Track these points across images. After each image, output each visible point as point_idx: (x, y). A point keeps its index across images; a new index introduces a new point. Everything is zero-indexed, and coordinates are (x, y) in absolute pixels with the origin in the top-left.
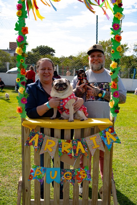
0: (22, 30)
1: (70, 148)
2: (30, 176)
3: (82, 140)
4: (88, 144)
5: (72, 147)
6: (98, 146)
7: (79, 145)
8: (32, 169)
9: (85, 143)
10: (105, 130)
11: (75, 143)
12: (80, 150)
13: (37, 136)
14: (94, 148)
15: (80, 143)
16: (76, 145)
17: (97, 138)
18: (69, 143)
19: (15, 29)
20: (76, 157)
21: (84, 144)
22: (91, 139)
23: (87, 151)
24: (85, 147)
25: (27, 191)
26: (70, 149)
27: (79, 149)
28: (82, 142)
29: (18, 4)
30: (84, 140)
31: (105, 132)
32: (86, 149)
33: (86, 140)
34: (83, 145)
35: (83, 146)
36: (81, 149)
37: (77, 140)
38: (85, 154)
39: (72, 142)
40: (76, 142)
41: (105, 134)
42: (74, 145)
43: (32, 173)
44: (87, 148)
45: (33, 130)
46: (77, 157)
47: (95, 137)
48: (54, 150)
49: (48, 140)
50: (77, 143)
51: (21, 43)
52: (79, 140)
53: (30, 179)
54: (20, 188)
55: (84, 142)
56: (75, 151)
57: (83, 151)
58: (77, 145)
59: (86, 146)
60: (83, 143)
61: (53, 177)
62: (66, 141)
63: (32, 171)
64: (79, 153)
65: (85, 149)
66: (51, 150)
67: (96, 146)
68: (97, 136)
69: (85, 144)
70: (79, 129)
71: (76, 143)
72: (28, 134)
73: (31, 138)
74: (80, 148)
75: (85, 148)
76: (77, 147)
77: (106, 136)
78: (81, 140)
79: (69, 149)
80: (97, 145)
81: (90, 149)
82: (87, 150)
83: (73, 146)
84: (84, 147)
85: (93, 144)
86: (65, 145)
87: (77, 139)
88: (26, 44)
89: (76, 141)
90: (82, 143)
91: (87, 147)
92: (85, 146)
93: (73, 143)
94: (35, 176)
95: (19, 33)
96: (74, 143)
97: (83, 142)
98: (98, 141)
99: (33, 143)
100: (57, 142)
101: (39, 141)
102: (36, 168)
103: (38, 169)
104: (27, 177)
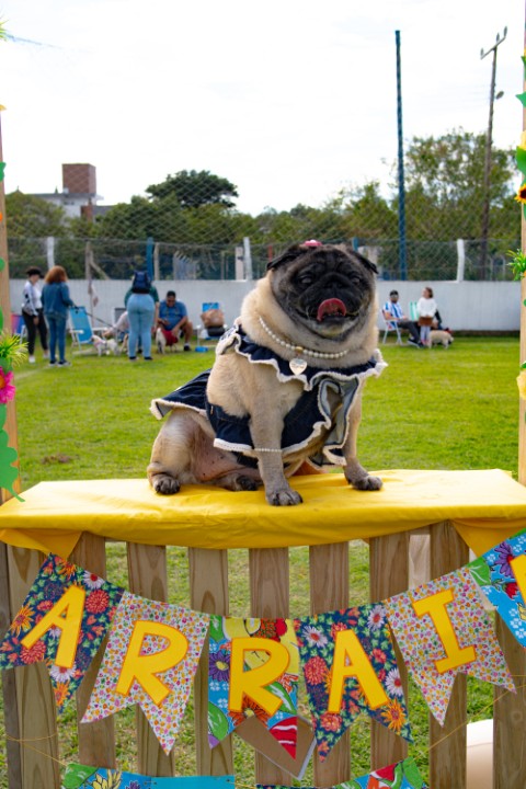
1: (284, 676)
3: (361, 622)
4: (404, 645)
5: (296, 668)
6: (468, 655)
7: (347, 655)
9: (382, 638)
10: (503, 546)
11: (315, 637)
12: (351, 684)
14: (442, 666)
15: (347, 640)
16: (325, 653)
17: (460, 597)
18: (277, 639)
20: (330, 737)
21: (379, 648)
22: (420, 608)
23: (399, 691)
24: (387, 666)
26: (285, 683)
27: (347, 680)
28: (361, 629)
30: (377, 618)
31: (510, 557)
32: (390, 681)
33: (392, 619)
34: (367, 653)
35: (372, 661)
36: (357, 682)
37: (330, 622)
38: (387, 715)
39: (298, 635)
40: (326, 633)
41: (511, 574)
42: (314, 653)
44: (395, 674)
46: (336, 735)
47: (446, 596)
50: (332, 639)
52: (344, 618)
55: (377, 634)
56: (319, 696)
57: (375, 695)
58: (332, 653)
59: (389, 656)
60: (372, 636)
62: (255, 625)
64: (348, 708)
65: (384, 681)
67: (457, 657)
68: (458, 587)
69: (384, 645)
70: (335, 544)
71: (324, 640)
74: (349, 671)
75: (387, 673)
76: (329, 666)
77: (515, 584)
78: (356, 619)
79: (277, 682)
80: (462, 646)
81: (416, 678)
82: (397, 683)
83: (306, 657)
84: (378, 667)
85: (438, 642)
86: (251, 660)
87: (327, 616)
89: (325, 625)
90: (361, 636)
91: (400, 664)
92: (386, 656)
93: (305, 643)
96: (311, 642)
97: (367, 632)
98: (466, 622)
99: (50, 641)
100: (198, 648)
101: (86, 629)
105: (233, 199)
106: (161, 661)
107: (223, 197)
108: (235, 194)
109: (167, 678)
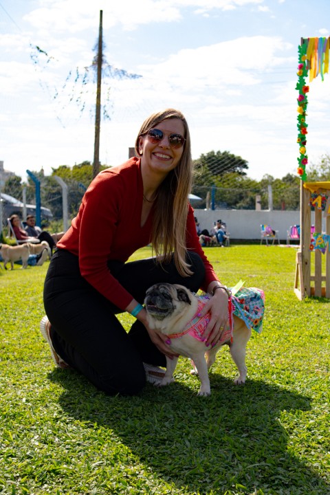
0: (303, 89)
2: (311, 245)
8: (313, 238)
13: (320, 198)
19: (296, 89)
25: (306, 263)
29: (299, 64)
43: (313, 243)
45: (315, 192)
51: (302, 102)
53: (311, 249)
54: (300, 258)
63: (312, 240)
72: (309, 196)
73: (314, 200)
88: (307, 103)
94: (316, 245)
95: (300, 92)
99: (316, 204)
101: (322, 203)
102: (317, 237)
103: (319, 236)
104: (307, 248)
105: (244, 170)
107: (238, 168)
108: (246, 167)
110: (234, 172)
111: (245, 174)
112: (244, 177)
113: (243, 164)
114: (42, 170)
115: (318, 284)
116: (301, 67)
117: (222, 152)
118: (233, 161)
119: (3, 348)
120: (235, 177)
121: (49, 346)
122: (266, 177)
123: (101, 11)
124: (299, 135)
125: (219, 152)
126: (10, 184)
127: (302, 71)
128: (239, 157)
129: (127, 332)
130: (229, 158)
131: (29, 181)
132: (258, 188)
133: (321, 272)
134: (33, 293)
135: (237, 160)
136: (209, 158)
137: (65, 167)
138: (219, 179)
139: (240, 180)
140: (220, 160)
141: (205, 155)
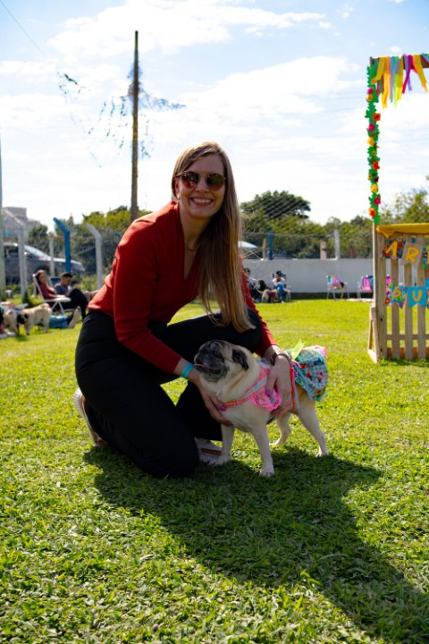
0: (373, 117)
2: (387, 299)
8: (389, 290)
13: (395, 245)
19: (366, 117)
25: (382, 320)
29: (368, 88)
43: (389, 296)
45: (390, 237)
48: (419, 261)
49: (410, 249)
51: (372, 133)
53: (387, 303)
54: (375, 314)
61: (416, 297)
63: (388, 293)
66: (413, 260)
72: (383, 241)
73: (388, 247)
88: (378, 133)
94: (393, 299)
95: (370, 121)
99: (391, 253)
100: (421, 251)
101: (398, 250)
102: (393, 288)
103: (396, 288)
104: (382, 302)
105: (306, 213)
106: (414, 255)
107: (299, 211)
108: (308, 209)
109: (415, 258)
110: (294, 215)
111: (306, 217)
112: (306, 221)
113: (304, 205)
114: (71, 218)
115: (396, 343)
116: (370, 92)
117: (280, 192)
118: (292, 202)
119: (32, 425)
120: (295, 220)
121: (84, 421)
122: (332, 220)
123: (137, 33)
124: (370, 170)
125: (276, 192)
126: (34, 234)
127: (372, 96)
128: (300, 198)
129: (175, 404)
130: (288, 199)
131: (57, 230)
132: (322, 233)
133: (399, 329)
134: (65, 360)
135: (297, 201)
136: (265, 199)
137: (97, 213)
138: (277, 223)
139: (302, 224)
140: (276, 202)
141: (260, 196)
